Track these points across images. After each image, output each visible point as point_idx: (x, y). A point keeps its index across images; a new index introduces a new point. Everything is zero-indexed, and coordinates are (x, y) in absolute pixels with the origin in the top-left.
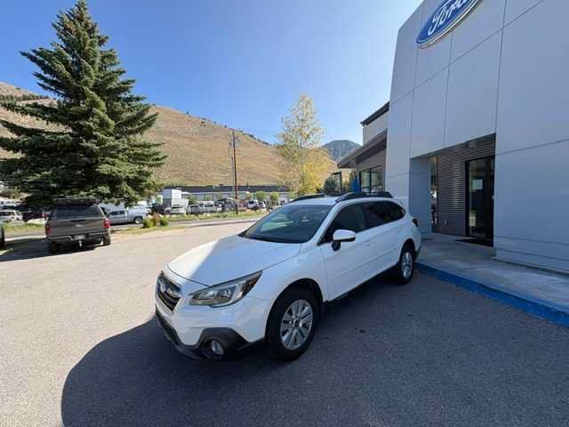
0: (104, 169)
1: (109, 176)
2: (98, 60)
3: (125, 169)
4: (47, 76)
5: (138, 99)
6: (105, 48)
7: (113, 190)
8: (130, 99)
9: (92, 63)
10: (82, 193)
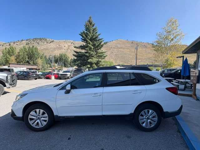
0: (89, 60)
1: (90, 62)
2: (91, 31)
3: (94, 60)
4: (83, 38)
5: (101, 39)
6: (94, 27)
7: (91, 66)
8: (99, 40)
9: (90, 33)
10: (84, 67)
